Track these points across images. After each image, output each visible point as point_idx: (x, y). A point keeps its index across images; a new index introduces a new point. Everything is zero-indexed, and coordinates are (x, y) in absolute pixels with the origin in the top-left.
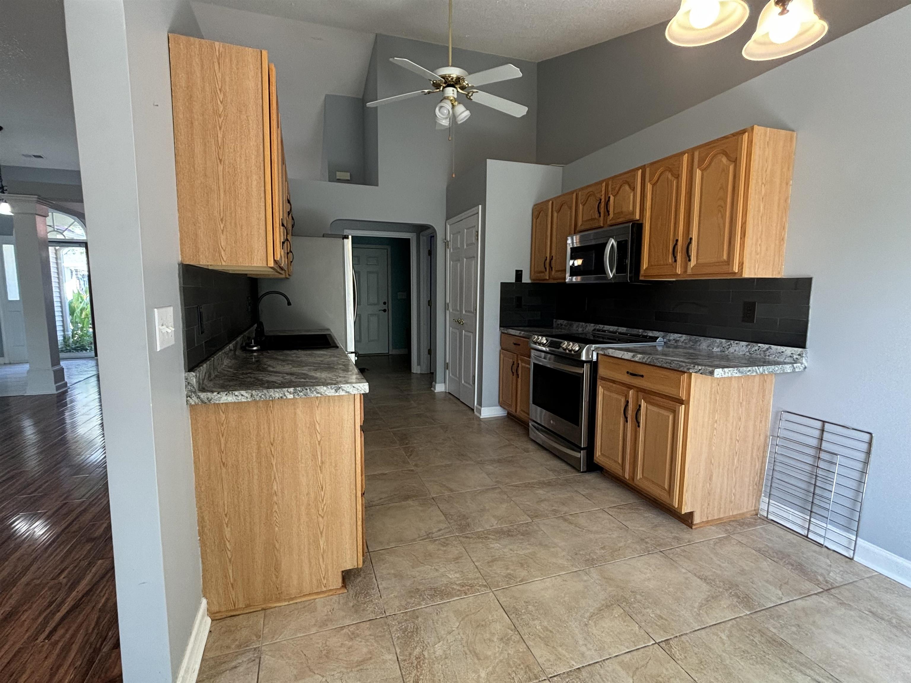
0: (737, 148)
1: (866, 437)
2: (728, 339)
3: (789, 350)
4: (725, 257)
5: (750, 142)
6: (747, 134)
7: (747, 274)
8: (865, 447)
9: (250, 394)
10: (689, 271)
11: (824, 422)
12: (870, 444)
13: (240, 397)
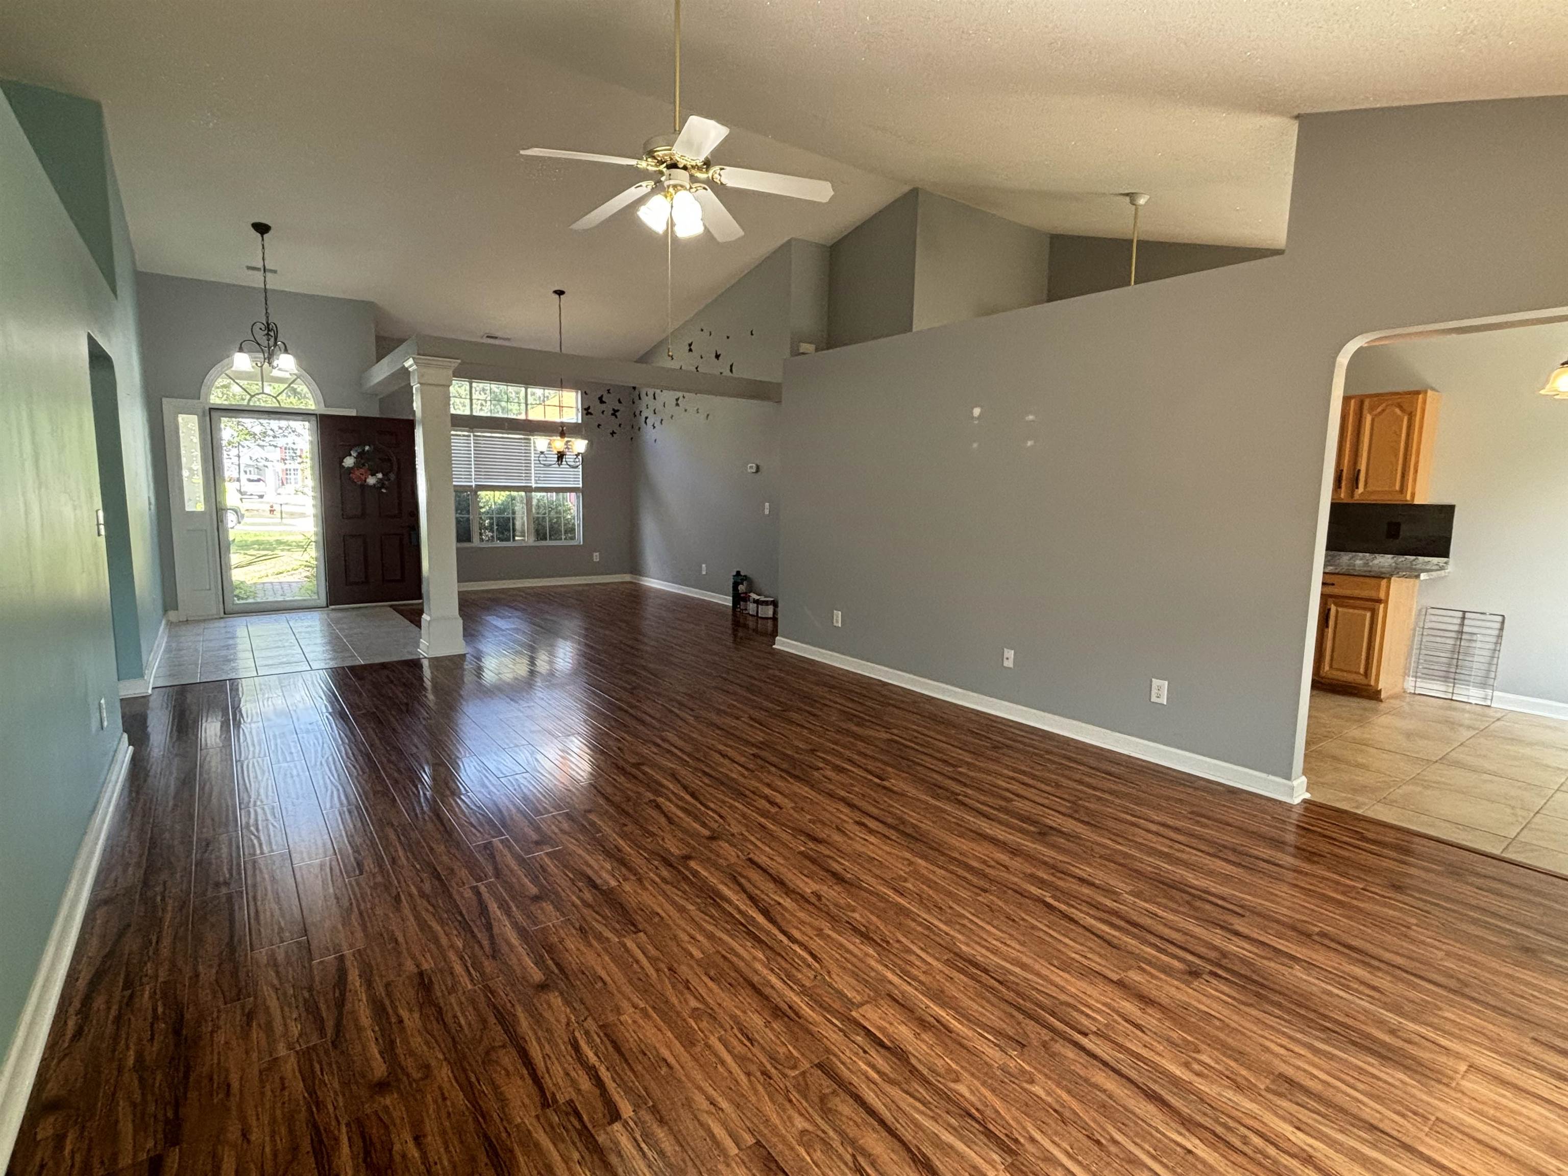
0: (1414, 404)
1: (1500, 618)
2: (1372, 552)
3: (1435, 560)
4: (1397, 488)
5: (1424, 402)
6: (1421, 396)
7: (1417, 501)
8: (1498, 626)
10: (1356, 497)
11: (1464, 612)
12: (1503, 623)
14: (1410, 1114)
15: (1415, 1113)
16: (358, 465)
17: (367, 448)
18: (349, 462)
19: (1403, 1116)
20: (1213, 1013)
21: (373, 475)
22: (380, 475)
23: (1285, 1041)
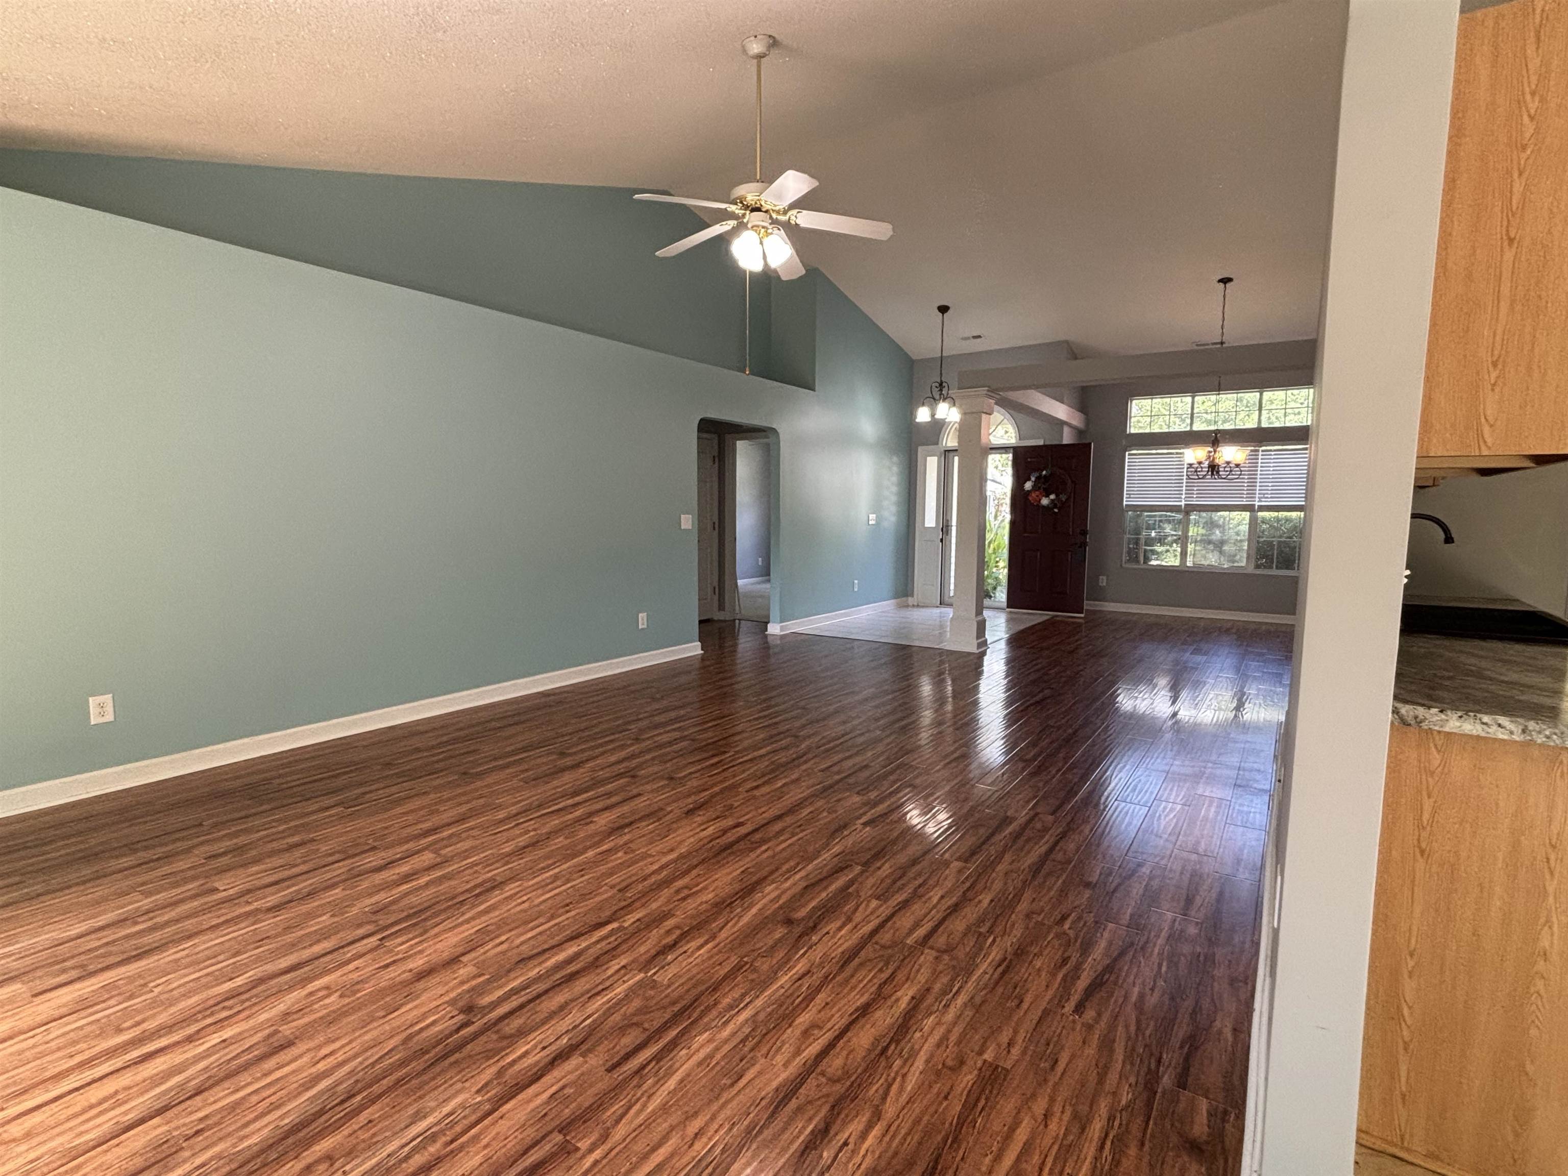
9: (1521, 727)
13: (1495, 728)
14: (201, 1126)
15: (198, 1133)
16: (1035, 487)
17: (1044, 473)
18: (1028, 486)
19: (201, 1120)
20: (396, 1014)
21: (1047, 496)
22: (1052, 497)
23: (340, 1056)
